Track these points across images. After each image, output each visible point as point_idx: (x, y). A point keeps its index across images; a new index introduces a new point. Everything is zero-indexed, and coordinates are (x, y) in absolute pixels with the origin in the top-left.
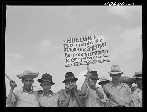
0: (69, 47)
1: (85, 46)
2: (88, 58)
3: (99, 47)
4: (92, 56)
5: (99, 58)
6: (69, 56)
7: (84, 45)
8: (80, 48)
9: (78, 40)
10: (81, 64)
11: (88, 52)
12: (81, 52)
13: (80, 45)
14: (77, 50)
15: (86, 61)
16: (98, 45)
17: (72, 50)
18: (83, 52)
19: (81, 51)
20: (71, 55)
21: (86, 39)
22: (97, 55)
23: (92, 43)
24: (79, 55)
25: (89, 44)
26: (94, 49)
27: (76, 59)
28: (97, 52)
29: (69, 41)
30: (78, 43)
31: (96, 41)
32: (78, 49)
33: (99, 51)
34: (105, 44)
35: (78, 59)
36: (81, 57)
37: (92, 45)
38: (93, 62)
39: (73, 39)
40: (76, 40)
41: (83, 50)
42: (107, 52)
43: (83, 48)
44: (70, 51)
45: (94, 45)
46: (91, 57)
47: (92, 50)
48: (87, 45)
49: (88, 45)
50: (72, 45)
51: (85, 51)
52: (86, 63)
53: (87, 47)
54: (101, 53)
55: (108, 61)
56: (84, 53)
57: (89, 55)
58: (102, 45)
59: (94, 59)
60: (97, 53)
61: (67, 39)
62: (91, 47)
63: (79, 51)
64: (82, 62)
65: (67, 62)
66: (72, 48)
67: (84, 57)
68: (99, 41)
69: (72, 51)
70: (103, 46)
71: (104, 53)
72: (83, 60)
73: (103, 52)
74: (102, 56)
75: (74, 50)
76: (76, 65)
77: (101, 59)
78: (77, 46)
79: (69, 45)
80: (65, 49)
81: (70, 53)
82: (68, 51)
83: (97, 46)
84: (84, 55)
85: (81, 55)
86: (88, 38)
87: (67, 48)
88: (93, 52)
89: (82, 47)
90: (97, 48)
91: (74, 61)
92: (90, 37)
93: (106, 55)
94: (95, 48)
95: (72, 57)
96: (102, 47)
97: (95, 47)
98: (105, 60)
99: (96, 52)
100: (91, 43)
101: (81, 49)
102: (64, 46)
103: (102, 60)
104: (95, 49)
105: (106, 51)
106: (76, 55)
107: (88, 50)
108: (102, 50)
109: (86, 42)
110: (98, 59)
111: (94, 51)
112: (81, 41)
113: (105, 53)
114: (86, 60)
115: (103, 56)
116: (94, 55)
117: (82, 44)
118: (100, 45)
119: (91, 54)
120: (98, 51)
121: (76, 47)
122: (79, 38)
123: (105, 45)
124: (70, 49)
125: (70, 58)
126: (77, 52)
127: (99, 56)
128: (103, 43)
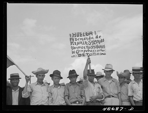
0: (75, 41)
1: (87, 40)
2: (89, 51)
3: (98, 43)
4: (93, 50)
5: (97, 51)
6: (74, 48)
8: (83, 42)
9: (82, 34)
10: (84, 55)
11: (89, 46)
12: (84, 46)
13: (83, 40)
15: (87, 54)
16: (97, 40)
17: (77, 44)
18: (85, 45)
20: (76, 48)
21: (88, 34)
22: (96, 49)
24: (82, 48)
25: (90, 39)
26: (94, 44)
27: (80, 51)
29: (74, 35)
30: (81, 37)
31: (96, 37)
32: (81, 43)
34: (103, 40)
35: (81, 51)
36: (83, 49)
37: (92, 40)
38: (93, 54)
39: (78, 33)
40: (80, 34)
41: (86, 44)
43: (86, 42)
44: (75, 44)
46: (91, 50)
47: (93, 45)
48: (89, 39)
49: (90, 40)
50: (76, 40)
51: (87, 44)
52: (88, 55)
53: (89, 42)
54: (99, 47)
55: (104, 54)
57: (90, 48)
58: (101, 41)
59: (94, 52)
61: (73, 33)
62: (92, 42)
63: (82, 44)
64: (84, 54)
65: (73, 53)
66: (76, 42)
67: (86, 49)
68: (98, 37)
72: (86, 52)
73: (101, 47)
74: (100, 50)
75: (78, 44)
76: (80, 56)
77: (99, 52)
79: (74, 40)
80: (71, 43)
81: (75, 46)
82: (73, 45)
83: (97, 41)
84: (86, 48)
85: (84, 48)
86: (90, 33)
87: (73, 42)
89: (84, 41)
90: (97, 43)
91: (78, 53)
92: (91, 32)
93: (103, 49)
94: (95, 43)
95: (77, 49)
98: (102, 54)
99: (95, 47)
100: (92, 39)
101: (84, 43)
102: (70, 41)
103: (100, 54)
105: (104, 47)
106: (80, 47)
107: (90, 44)
108: (100, 45)
109: (88, 37)
110: (96, 53)
111: (94, 45)
112: (84, 36)
114: (88, 52)
117: (85, 38)
118: (99, 41)
119: (92, 48)
120: (97, 46)
121: (80, 41)
122: (82, 33)
123: (103, 42)
124: (75, 43)
125: (75, 50)
126: (80, 45)
127: (98, 50)
128: (102, 40)
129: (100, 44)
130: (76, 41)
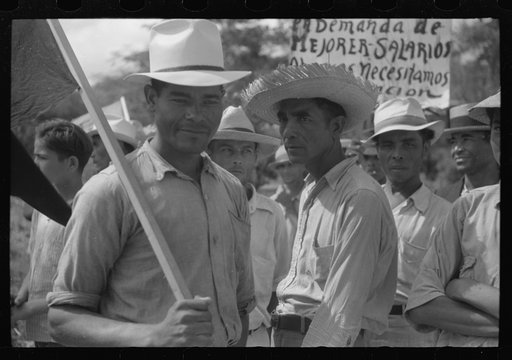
0: (312, 34)
1: (373, 33)
3: (419, 55)
4: (386, 84)
5: (407, 94)
7: (368, 28)
8: (352, 40)
11: (375, 63)
12: (349, 60)
13: (354, 29)
14: (338, 49)
16: (420, 44)
17: (319, 48)
18: (358, 59)
19: (351, 52)
22: (403, 84)
23: (401, 31)
25: (387, 31)
26: (401, 57)
28: (409, 71)
31: (417, 26)
32: (341, 44)
33: (416, 70)
34: (445, 50)
41: (360, 51)
42: (443, 80)
43: (363, 42)
44: (313, 51)
45: (406, 43)
46: (381, 83)
47: (393, 60)
48: (381, 30)
49: (383, 35)
50: (322, 26)
51: (367, 54)
53: (378, 42)
54: (420, 79)
56: (361, 64)
57: (377, 76)
58: (436, 50)
60: (408, 75)
62: (391, 47)
63: (344, 53)
66: (320, 38)
68: (428, 29)
69: (318, 52)
70: (437, 56)
71: (431, 84)
73: (429, 76)
74: (421, 92)
75: (326, 48)
78: (341, 29)
79: (313, 26)
80: (296, 40)
81: (309, 58)
82: (303, 50)
83: (417, 48)
84: (357, 70)
87: (304, 38)
88: (393, 69)
89: (358, 35)
90: (412, 56)
93: (436, 89)
94: (407, 54)
96: (430, 57)
97: (407, 49)
99: (403, 72)
100: (395, 30)
101: (353, 46)
102: (294, 29)
104: (405, 59)
105: (441, 79)
107: (379, 53)
108: (427, 68)
111: (399, 63)
113: (436, 83)
115: (425, 94)
116: (394, 79)
118: (427, 49)
119: (385, 74)
120: (412, 70)
121: (336, 35)
123: (446, 56)
124: (313, 41)
126: (335, 57)
127: (411, 87)
128: (440, 45)
129: (425, 61)
130: (318, 31)
